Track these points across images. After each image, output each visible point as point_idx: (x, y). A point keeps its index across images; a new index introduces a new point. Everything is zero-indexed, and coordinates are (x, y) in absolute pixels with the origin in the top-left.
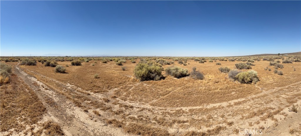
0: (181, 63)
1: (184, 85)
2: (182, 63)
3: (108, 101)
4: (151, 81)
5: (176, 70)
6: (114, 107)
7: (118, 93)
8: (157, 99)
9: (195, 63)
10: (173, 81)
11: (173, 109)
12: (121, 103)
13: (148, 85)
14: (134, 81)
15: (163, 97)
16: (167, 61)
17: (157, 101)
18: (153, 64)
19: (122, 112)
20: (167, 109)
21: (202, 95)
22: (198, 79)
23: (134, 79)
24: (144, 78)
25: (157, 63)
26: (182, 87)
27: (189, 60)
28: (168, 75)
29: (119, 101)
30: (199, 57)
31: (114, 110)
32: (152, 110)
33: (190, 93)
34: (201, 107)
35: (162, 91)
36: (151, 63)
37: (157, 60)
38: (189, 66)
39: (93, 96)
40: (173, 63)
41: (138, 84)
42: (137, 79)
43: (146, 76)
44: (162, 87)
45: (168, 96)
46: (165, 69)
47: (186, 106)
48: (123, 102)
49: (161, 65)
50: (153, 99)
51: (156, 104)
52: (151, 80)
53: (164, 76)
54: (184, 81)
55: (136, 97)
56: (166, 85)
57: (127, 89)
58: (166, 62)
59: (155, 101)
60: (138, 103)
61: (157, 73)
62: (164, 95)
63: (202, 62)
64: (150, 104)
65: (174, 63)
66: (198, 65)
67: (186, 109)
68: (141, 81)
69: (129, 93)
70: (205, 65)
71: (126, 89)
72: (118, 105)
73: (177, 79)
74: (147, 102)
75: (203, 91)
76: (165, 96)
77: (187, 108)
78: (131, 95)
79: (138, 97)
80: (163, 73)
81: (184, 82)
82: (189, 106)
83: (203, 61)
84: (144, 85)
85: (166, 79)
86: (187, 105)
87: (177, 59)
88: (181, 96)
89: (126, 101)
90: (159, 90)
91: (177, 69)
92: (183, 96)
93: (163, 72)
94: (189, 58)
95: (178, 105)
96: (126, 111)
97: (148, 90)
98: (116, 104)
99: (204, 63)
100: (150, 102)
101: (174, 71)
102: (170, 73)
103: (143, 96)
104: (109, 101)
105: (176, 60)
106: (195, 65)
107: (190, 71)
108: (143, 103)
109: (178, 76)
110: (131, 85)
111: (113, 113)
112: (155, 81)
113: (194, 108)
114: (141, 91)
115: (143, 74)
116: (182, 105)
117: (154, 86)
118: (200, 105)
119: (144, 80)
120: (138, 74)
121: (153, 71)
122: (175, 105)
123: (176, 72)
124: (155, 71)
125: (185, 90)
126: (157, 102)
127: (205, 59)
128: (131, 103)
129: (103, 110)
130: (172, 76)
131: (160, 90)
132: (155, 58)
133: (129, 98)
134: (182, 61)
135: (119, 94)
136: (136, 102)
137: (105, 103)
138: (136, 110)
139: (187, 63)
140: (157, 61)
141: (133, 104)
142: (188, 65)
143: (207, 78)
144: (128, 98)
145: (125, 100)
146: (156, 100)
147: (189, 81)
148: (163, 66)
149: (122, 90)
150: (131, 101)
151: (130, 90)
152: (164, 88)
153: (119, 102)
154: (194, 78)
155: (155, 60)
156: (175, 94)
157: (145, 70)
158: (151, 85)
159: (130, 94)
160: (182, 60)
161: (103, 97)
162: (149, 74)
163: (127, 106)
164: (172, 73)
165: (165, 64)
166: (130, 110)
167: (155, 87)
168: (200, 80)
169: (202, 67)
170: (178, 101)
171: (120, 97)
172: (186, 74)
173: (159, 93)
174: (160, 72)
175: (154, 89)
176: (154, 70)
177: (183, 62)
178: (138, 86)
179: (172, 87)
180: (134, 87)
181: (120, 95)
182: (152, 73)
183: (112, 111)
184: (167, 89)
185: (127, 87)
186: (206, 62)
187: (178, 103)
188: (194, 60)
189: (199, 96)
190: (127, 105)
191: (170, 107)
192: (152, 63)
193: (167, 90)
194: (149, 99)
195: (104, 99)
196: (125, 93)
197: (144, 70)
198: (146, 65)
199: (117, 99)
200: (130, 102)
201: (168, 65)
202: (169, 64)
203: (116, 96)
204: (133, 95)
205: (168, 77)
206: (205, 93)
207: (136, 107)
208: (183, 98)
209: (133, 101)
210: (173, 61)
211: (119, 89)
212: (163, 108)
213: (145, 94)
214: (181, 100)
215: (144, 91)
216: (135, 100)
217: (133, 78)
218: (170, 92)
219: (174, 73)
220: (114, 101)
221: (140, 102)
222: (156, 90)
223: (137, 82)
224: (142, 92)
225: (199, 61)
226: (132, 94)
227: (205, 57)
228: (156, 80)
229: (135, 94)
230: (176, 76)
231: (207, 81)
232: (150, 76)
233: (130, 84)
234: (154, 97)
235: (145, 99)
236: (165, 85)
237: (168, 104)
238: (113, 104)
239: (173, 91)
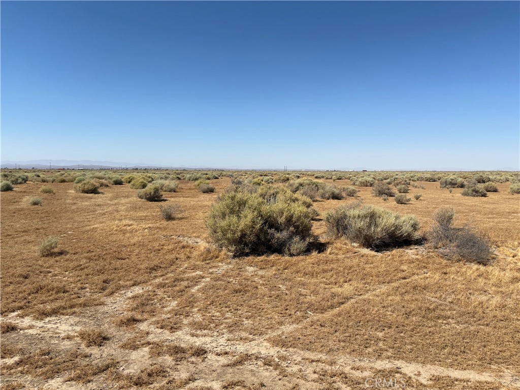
0: (385, 193)
1: (404, 278)
2: (391, 195)
3: (102, 340)
4: (273, 257)
5: (368, 220)
6: (126, 361)
7: (144, 305)
8: (298, 321)
9: (446, 194)
10: (356, 261)
11: (362, 364)
12: (156, 340)
13: (260, 273)
14: (209, 257)
15: (319, 316)
16: (330, 186)
17: (297, 330)
18: (280, 197)
19: (161, 372)
20: (339, 362)
21: (487, 329)
22: (466, 258)
23: (209, 251)
24: (246, 244)
25: (295, 191)
26: (395, 284)
27: (416, 184)
28: (337, 238)
29: (148, 333)
30: (461, 173)
31: (126, 372)
32: (277, 360)
33: (431, 313)
34: (489, 379)
35: (314, 292)
36: (272, 192)
37: (291, 182)
38: (418, 204)
39: (31, 331)
40: (352, 194)
41: (223, 268)
42: (220, 251)
43: (252, 238)
44: (313, 280)
45: (339, 315)
46: (323, 215)
47: (415, 360)
48: (166, 335)
49: (309, 200)
50: (281, 323)
51: (295, 339)
52: (273, 252)
53: (322, 240)
54: (401, 263)
55: (218, 314)
56: (330, 274)
57: (182, 287)
58: (327, 188)
59: (288, 328)
60: (226, 336)
61: (297, 227)
62: (323, 310)
63: (477, 192)
64: (269, 340)
65: (358, 194)
66: (460, 204)
67: (419, 374)
68: (235, 256)
69: (191, 303)
70: (492, 206)
71: (177, 288)
72: (146, 349)
73: (373, 253)
74: (256, 332)
75: (491, 314)
76: (328, 315)
77: (420, 369)
78: (196, 310)
79: (223, 315)
80: (319, 230)
81: (404, 267)
82: (433, 362)
83: (481, 187)
84: (246, 271)
85: (329, 250)
86: (421, 355)
87: (370, 179)
88: (391, 317)
89: (179, 333)
90: (303, 291)
91: (372, 216)
92: (400, 319)
93: (315, 224)
94: (419, 175)
95: (381, 350)
96: (176, 370)
97: (263, 290)
98: (135, 348)
99: (484, 195)
100: (269, 331)
101: (360, 224)
102: (345, 228)
103: (243, 311)
104: (106, 339)
105: (365, 184)
106: (445, 201)
107: (428, 225)
108: (244, 334)
109: (377, 242)
110: (198, 273)
111: (122, 383)
112: (287, 258)
113: (456, 374)
114: (236, 291)
115: (242, 231)
116: (399, 354)
117: (284, 276)
118: (482, 368)
119: (247, 255)
120: (224, 232)
121: (282, 220)
122: (370, 350)
123: (369, 227)
124: (289, 220)
125: (407, 297)
126: (298, 335)
127: (489, 180)
128: (197, 336)
129: (78, 378)
130: (353, 240)
131: (308, 291)
132: (284, 176)
133: (190, 319)
134: (390, 186)
135: (148, 308)
136: (215, 333)
137: (88, 351)
138: (218, 361)
139: (409, 196)
140: (295, 186)
141: (203, 339)
142: (413, 201)
143: (509, 259)
144: (185, 321)
145: (173, 329)
146: (295, 326)
147: (422, 265)
148: (315, 204)
149: (160, 292)
150: (199, 332)
151: (194, 290)
152: (322, 285)
153: (151, 338)
154: (444, 256)
155: (287, 184)
156: (368, 310)
157: (250, 217)
158: (272, 271)
159: (193, 307)
160: (389, 183)
161: (78, 328)
162: (266, 233)
163: (183, 351)
164: (352, 231)
165: (323, 196)
166: (193, 363)
167: (290, 280)
168: (475, 266)
169: (479, 212)
170: (380, 335)
171: (154, 319)
172: (409, 235)
173: (303, 303)
174: (306, 226)
175: (283, 288)
176: (286, 219)
177: (395, 190)
178: (223, 275)
179: (354, 283)
180: (208, 279)
181: (152, 313)
182: (278, 229)
183: (119, 377)
184: (336, 289)
185: (182, 280)
186: (495, 191)
187: (381, 344)
188: (438, 183)
189: (472, 328)
190: (182, 345)
191: (350, 353)
192: (277, 193)
193: (333, 290)
194: (265, 323)
195: (82, 335)
196: (174, 303)
197: (246, 217)
198: (254, 199)
199: (143, 327)
200: (193, 335)
201: (336, 201)
202: (336, 197)
203: (139, 317)
204: (206, 309)
205: (339, 245)
206: (500, 324)
207: (219, 350)
208: (400, 327)
209: (206, 331)
210: (352, 188)
211: (150, 288)
212: (323, 357)
213: (252, 302)
214: (392, 331)
215: (246, 291)
216: (212, 325)
217: (203, 245)
218: (348, 299)
219: (360, 230)
220: (127, 335)
221: (231, 332)
222: (293, 290)
223: (222, 261)
224: (239, 298)
225: (462, 186)
226: (201, 304)
227: (491, 172)
228: (291, 255)
229: (212, 303)
230: (368, 242)
231: (508, 275)
232: (269, 241)
233: (195, 268)
234: (285, 313)
235: (250, 322)
236: (325, 271)
237: (342, 344)
238: (123, 347)
239: (361, 297)
